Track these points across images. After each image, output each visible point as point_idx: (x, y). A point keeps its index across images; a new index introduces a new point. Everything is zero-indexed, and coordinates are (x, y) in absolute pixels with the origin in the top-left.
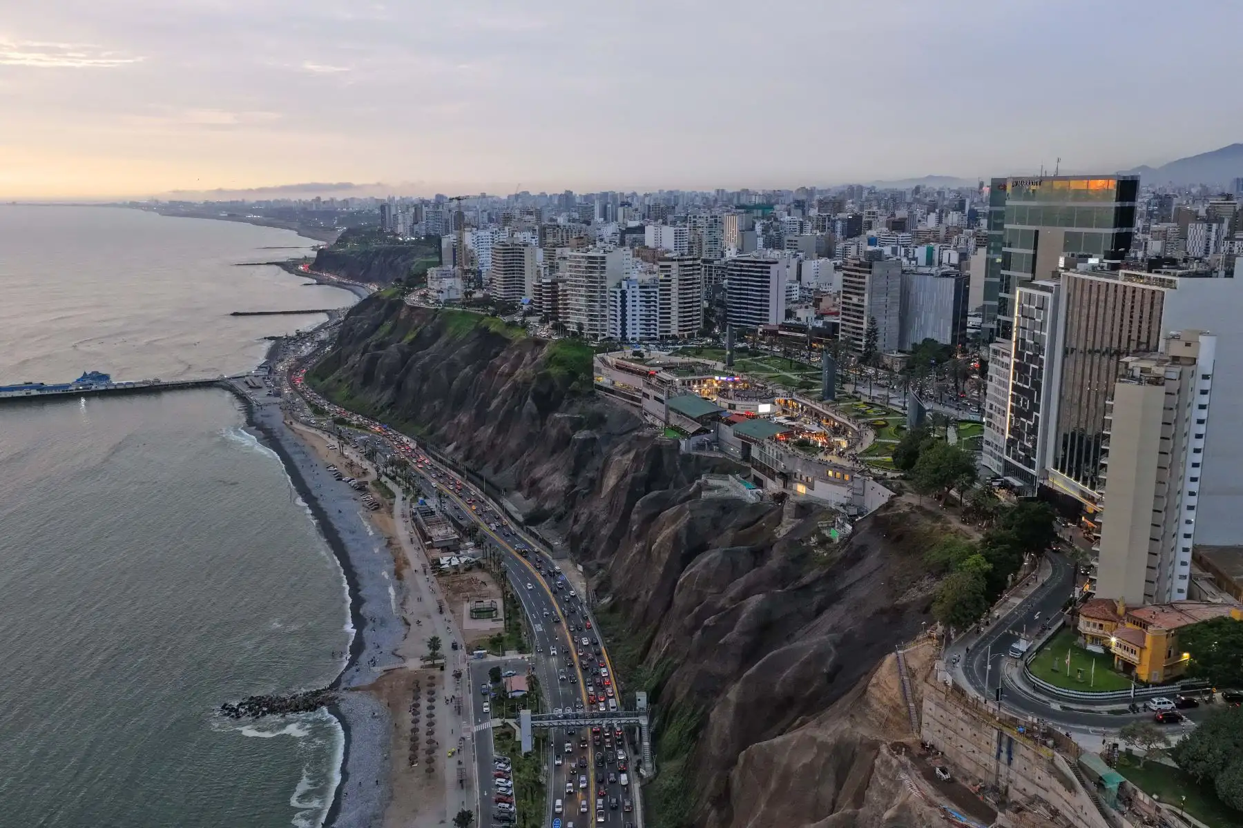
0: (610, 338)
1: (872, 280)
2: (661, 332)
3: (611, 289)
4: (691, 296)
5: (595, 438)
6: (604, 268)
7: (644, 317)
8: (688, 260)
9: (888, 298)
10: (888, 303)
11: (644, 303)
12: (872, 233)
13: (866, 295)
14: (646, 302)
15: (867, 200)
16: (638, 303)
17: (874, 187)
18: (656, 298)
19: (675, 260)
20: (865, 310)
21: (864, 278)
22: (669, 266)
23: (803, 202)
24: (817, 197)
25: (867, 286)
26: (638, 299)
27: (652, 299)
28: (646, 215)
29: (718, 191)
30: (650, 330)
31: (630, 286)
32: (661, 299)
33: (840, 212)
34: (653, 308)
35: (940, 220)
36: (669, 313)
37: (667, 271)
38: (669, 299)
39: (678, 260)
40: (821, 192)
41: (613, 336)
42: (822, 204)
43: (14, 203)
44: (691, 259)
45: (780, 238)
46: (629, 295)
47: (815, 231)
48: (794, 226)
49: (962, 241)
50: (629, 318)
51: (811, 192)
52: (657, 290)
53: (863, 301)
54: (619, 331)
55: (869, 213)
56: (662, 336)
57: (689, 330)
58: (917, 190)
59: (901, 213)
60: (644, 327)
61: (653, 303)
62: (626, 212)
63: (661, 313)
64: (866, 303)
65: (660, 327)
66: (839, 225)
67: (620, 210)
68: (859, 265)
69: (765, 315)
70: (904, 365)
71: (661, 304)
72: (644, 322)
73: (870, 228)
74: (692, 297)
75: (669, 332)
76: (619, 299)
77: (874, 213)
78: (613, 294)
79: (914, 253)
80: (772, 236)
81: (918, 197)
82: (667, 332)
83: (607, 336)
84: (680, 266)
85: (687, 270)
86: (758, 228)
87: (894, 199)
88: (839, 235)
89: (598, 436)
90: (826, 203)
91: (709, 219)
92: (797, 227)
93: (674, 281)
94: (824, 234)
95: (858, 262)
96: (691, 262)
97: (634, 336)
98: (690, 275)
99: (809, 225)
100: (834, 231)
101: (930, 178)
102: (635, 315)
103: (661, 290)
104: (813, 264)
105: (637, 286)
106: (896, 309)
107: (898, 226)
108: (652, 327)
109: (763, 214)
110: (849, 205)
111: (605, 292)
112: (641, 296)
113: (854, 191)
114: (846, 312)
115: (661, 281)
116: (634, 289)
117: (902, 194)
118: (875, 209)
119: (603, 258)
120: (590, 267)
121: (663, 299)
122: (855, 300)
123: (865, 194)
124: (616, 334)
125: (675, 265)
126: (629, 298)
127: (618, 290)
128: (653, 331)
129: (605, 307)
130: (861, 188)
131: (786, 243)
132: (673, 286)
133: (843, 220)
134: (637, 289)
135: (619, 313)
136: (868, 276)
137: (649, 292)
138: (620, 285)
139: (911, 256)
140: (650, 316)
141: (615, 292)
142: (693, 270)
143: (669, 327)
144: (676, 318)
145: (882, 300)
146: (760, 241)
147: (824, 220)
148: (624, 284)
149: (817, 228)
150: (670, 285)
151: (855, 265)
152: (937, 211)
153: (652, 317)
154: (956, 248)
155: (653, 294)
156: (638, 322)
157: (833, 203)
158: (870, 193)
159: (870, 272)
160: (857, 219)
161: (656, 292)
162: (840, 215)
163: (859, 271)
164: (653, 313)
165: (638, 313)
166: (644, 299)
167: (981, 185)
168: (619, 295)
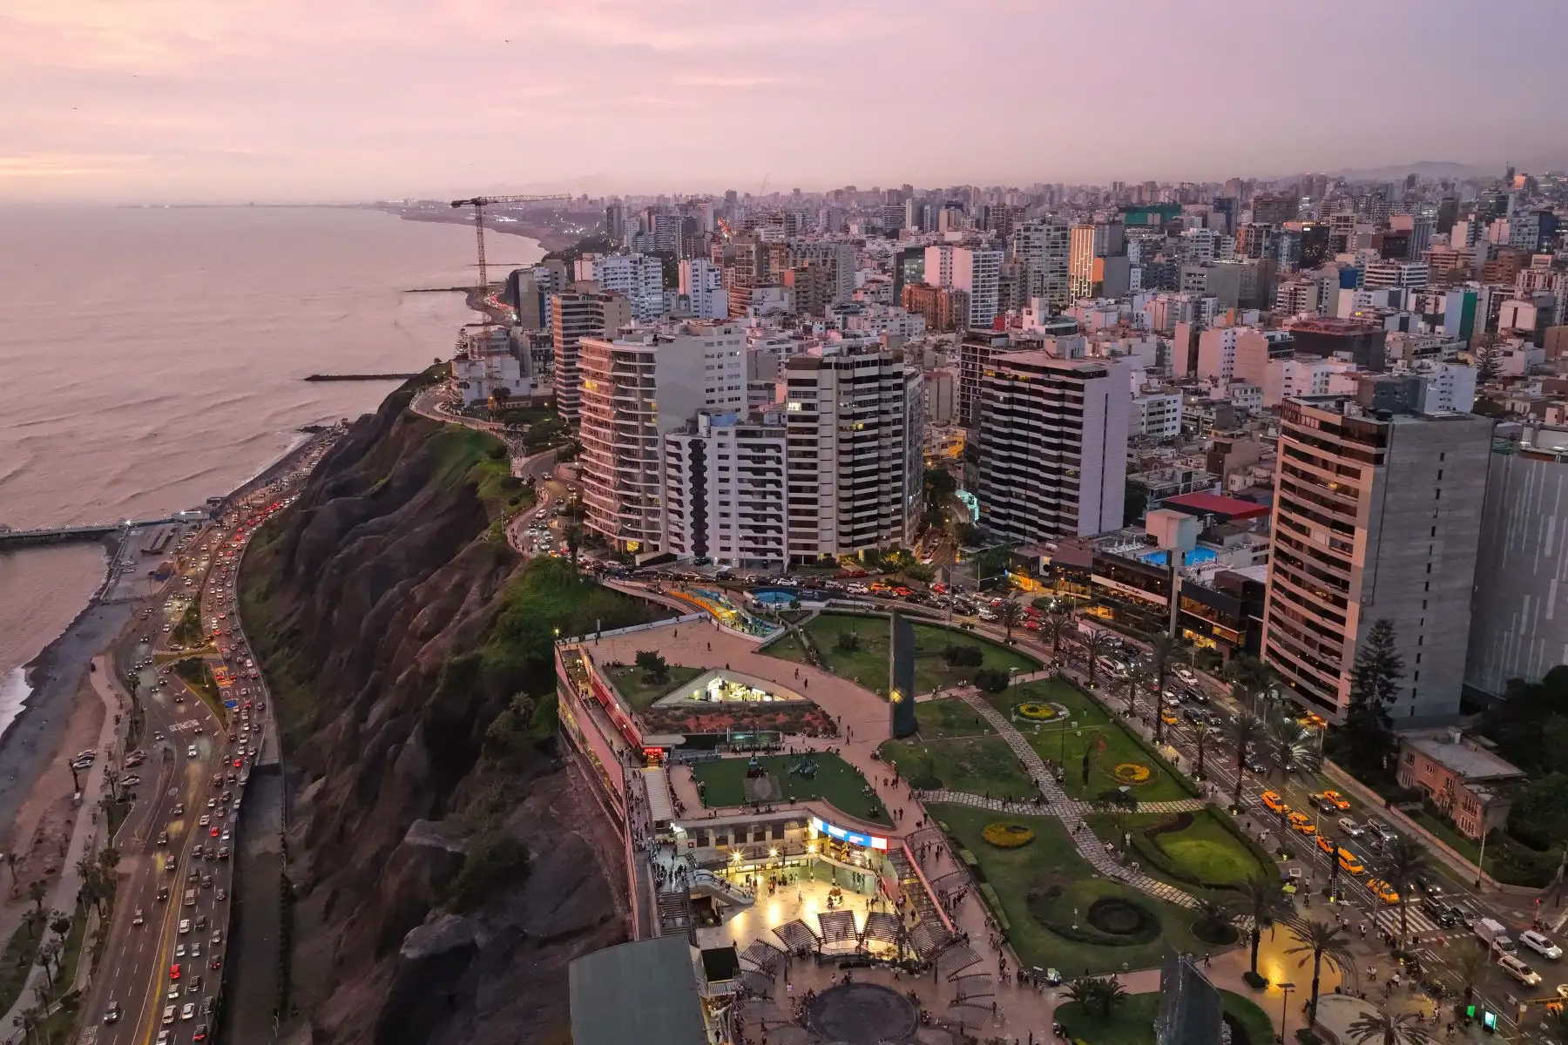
0: (669, 558)
1: (1383, 487)
2: (792, 546)
3: (671, 437)
4: (874, 455)
5: (473, 944)
6: (651, 382)
7: (749, 510)
8: (866, 364)
9: (1439, 546)
10: (1434, 559)
11: (749, 475)
12: (1347, 259)
13: (1361, 535)
14: (755, 471)
15: (1334, 199)
16: (732, 474)
17: (1342, 179)
18: (779, 461)
19: (828, 366)
20: (1356, 580)
21: (1356, 474)
22: (813, 383)
23: (1230, 201)
24: (1258, 192)
25: (1364, 505)
26: (732, 463)
27: (771, 464)
28: (982, 222)
29: (1115, 184)
30: (765, 541)
31: (715, 430)
32: (790, 466)
33: (1287, 220)
34: (771, 487)
35: (1475, 235)
36: (814, 501)
37: (806, 395)
38: (814, 466)
39: (838, 366)
40: (1263, 185)
41: (675, 551)
42: (1264, 203)
43: (252, 204)
44: (874, 363)
45: (1173, 271)
46: (711, 451)
47: (1239, 257)
48: (1205, 246)
49: (1539, 282)
50: (712, 509)
51: (1245, 187)
52: (782, 442)
53: (1347, 548)
54: (689, 543)
55: (1339, 219)
56: (795, 560)
57: (870, 541)
58: (1411, 181)
59: (1401, 222)
60: (751, 533)
61: (771, 476)
62: (952, 217)
63: (792, 501)
64: (1358, 559)
65: (791, 535)
66: (1286, 243)
67: (943, 214)
68: (1343, 431)
69: (1069, 510)
70: (1498, 819)
71: (791, 478)
72: (750, 522)
73: (1342, 249)
74: (879, 459)
75: (815, 547)
76: (687, 463)
77: (1347, 219)
78: (672, 449)
79: (1437, 305)
80: (1160, 265)
81: (1412, 191)
82: (807, 547)
83: (662, 551)
84: (842, 381)
85: (861, 392)
86: (1134, 251)
87: (1378, 198)
88: (1285, 265)
89: (480, 938)
90: (1268, 204)
91: (1053, 233)
92: (1211, 247)
93: (825, 419)
94: (1256, 261)
95: (1336, 420)
96: (874, 371)
97: (726, 555)
98: (873, 402)
99: (1232, 244)
100: (1275, 255)
101: (1423, 164)
102: (726, 504)
103: (792, 442)
104: (1224, 337)
105: (732, 430)
106: (1465, 579)
107: (1394, 246)
108: (771, 533)
109: (1163, 220)
110: (1305, 203)
111: (653, 443)
112: (741, 457)
113: (1313, 185)
114: (1289, 568)
115: (793, 418)
116: (723, 439)
117: (1388, 187)
118: (1348, 212)
119: (648, 357)
120: (619, 379)
121: (799, 466)
122: (1320, 537)
123: (1330, 187)
124: (682, 550)
125: (828, 378)
126: (711, 463)
127: (685, 440)
128: (772, 545)
129: (654, 479)
130: (1324, 180)
131: (1183, 278)
132: (824, 431)
133: (1293, 234)
134: (731, 439)
135: (687, 497)
136: (1368, 471)
137: (762, 448)
138: (693, 427)
139: (1429, 310)
140: (764, 506)
141: (677, 445)
142: (881, 389)
143: (815, 536)
144: (832, 512)
145: (1418, 548)
146: (1136, 276)
147: (1259, 236)
148: (703, 421)
149: (1245, 250)
150: (814, 431)
151: (1325, 426)
152: (1472, 217)
153: (771, 510)
154: (1528, 297)
155: (770, 452)
156: (734, 521)
157: (1277, 205)
158: (1337, 186)
159: (1378, 460)
160: (1319, 233)
161: (777, 448)
162: (1290, 226)
163: (1339, 451)
164: (771, 499)
165: (733, 498)
166: (749, 463)
167: (1511, 174)
168: (686, 451)
